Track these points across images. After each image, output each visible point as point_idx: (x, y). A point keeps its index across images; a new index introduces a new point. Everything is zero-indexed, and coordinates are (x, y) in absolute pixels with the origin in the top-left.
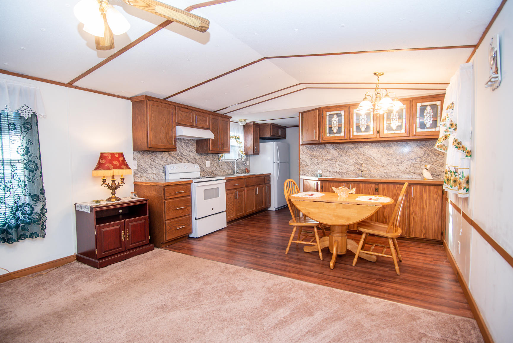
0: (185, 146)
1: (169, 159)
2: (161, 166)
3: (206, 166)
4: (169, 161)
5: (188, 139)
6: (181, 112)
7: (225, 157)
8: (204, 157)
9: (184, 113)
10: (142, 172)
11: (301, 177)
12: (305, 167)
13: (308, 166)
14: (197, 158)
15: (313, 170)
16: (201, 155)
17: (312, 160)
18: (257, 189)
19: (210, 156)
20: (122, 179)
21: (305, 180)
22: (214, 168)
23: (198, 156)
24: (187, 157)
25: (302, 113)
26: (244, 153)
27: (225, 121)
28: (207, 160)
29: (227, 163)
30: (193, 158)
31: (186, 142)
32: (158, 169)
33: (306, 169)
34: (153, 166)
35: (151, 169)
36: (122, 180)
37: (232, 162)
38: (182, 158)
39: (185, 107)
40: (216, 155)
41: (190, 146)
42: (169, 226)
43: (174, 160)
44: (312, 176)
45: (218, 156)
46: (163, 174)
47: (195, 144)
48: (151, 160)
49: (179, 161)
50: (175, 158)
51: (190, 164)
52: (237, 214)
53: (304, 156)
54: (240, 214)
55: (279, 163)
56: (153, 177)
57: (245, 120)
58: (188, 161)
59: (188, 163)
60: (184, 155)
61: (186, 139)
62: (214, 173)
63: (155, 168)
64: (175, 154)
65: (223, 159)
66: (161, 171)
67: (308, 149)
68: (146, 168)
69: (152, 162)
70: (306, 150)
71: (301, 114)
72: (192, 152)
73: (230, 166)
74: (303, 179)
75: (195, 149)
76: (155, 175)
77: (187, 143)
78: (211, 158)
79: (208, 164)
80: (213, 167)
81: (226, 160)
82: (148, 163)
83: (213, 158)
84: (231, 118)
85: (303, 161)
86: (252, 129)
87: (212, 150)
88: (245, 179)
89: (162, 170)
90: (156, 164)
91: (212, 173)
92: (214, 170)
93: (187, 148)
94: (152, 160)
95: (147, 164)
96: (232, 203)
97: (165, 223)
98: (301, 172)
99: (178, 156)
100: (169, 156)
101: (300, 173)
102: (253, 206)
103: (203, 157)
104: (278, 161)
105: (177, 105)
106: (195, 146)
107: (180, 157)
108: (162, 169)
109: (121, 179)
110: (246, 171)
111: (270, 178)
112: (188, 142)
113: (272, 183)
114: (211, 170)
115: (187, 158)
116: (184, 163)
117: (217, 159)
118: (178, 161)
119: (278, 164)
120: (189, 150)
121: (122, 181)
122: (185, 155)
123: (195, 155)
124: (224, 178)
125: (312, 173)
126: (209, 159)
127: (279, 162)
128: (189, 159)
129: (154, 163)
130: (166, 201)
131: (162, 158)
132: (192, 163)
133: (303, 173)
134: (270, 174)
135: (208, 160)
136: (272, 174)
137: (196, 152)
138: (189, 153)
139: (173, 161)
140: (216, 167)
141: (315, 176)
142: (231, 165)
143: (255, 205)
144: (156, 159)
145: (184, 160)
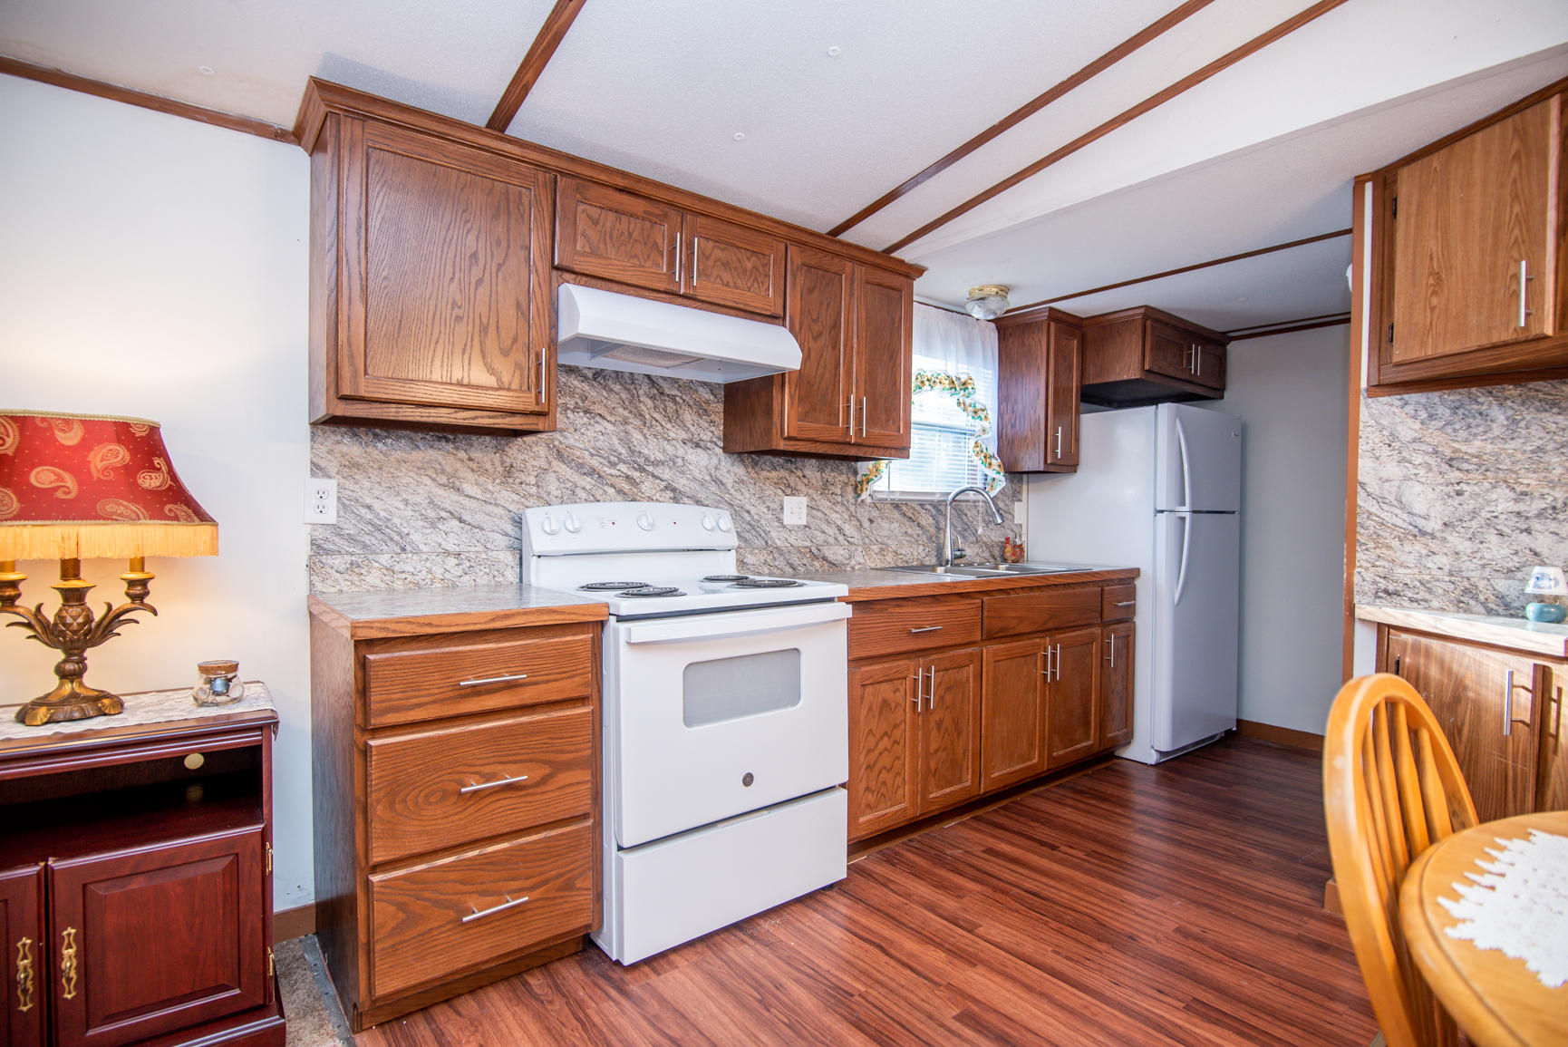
0: (657, 416)
1: (551, 477)
2: (499, 511)
3: (780, 520)
4: (552, 485)
5: (675, 381)
6: (594, 212)
7: (893, 478)
8: (774, 474)
9: (612, 216)
10: (367, 539)
11: (1363, 611)
12: (1395, 543)
13: (1423, 533)
14: (729, 481)
15: (1470, 568)
16: (755, 464)
17: (1459, 493)
18: (1054, 655)
19: (807, 473)
20: (132, 583)
21: (1395, 635)
22: (832, 531)
23: (731, 471)
24: (666, 473)
25: (1385, 179)
26: (996, 462)
27: (880, 285)
28: (789, 491)
29: (901, 506)
30: (708, 478)
31: (662, 394)
32: (481, 529)
33: (1411, 560)
34: (443, 514)
35: (433, 525)
36: (138, 590)
37: (935, 507)
38: (636, 475)
39: (620, 182)
40: (844, 466)
41: (688, 416)
42: (401, 906)
43: (587, 482)
44: (1461, 606)
45: (856, 473)
46: (510, 559)
47: (720, 407)
48: (434, 480)
49: (620, 491)
50: (592, 472)
51: (687, 510)
52: (925, 792)
53: (1392, 470)
54: (947, 790)
55: (1188, 516)
56: (438, 572)
57: (1004, 290)
58: (674, 490)
59: (676, 500)
60: (647, 459)
61: (665, 379)
62: (825, 559)
63: (461, 521)
64: (592, 455)
65: (879, 486)
66: (502, 541)
67: (1431, 417)
68: (397, 521)
69: (441, 492)
70: (1408, 430)
71: (1369, 187)
72: (697, 445)
73: (919, 525)
74: (1380, 626)
75: (719, 431)
76: (452, 561)
77: (673, 398)
78: (814, 481)
79: (795, 510)
80: (825, 527)
81: (897, 497)
82: (415, 492)
83: (826, 485)
84: (920, 271)
85: (1381, 500)
86: (1041, 345)
87: (794, 434)
88: (986, 599)
89: (507, 535)
90: (466, 502)
91: (815, 557)
92: (832, 540)
93: (669, 426)
94: (444, 480)
95: (406, 502)
96: (897, 734)
97: (368, 884)
98: (1364, 578)
99: (613, 465)
100: (555, 463)
101: (1356, 579)
102: (1031, 745)
103: (765, 473)
104: (1183, 504)
105: (563, 165)
106: (719, 419)
107: (623, 467)
108: (509, 528)
109: (125, 585)
110: (1009, 549)
111: (1131, 594)
112: (675, 392)
113: (1143, 621)
114: (809, 544)
115: (666, 477)
116: (650, 499)
117: (850, 489)
118: (611, 491)
119: (1183, 519)
120: (683, 435)
121: (133, 598)
122: (656, 463)
123: (715, 461)
124: (842, 590)
125: (1466, 591)
126: (801, 486)
127: (1187, 508)
128: (681, 483)
129: (455, 497)
130: (372, 743)
131: (509, 471)
132: (698, 502)
133: (1383, 584)
134: (1134, 573)
135: (794, 491)
136: (1146, 569)
137: (725, 449)
138: (681, 452)
139: (578, 491)
140: (840, 529)
141: (1490, 612)
142: (926, 520)
143: (1042, 739)
144: (464, 473)
145: (648, 486)
